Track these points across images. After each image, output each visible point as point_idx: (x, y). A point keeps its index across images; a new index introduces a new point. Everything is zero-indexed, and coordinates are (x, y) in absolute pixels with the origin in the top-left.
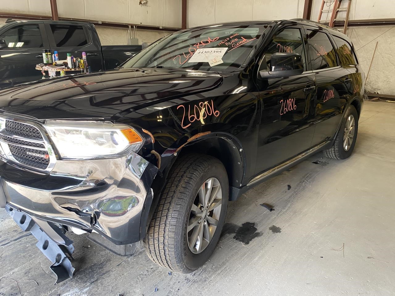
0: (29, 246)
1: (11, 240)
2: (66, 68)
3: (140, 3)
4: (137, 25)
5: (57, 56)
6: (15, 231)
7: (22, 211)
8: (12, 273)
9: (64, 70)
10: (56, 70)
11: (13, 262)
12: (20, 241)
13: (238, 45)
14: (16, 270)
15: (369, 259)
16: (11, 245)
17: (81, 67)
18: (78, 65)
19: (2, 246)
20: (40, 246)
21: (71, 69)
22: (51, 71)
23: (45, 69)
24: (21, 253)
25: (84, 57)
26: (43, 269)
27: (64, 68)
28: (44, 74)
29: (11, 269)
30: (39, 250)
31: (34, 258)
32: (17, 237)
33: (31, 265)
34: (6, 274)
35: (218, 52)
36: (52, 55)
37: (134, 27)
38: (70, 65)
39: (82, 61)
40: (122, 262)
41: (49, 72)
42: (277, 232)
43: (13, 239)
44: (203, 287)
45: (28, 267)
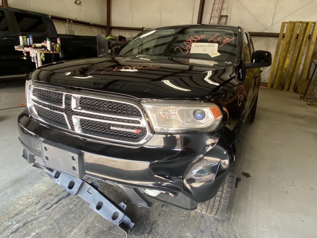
0: (73, 207)
1: (51, 203)
2: (46, 50)
3: (76, 3)
4: (73, 19)
5: (31, 39)
6: (51, 194)
7: (106, 180)
8: (74, 235)
9: (44, 52)
10: (37, 51)
11: (67, 224)
12: (61, 203)
13: (225, 43)
14: (75, 231)
15: (312, 190)
16: (56, 208)
17: (58, 50)
18: (55, 49)
19: (48, 210)
20: (93, 207)
21: (50, 52)
22: (32, 52)
23: (26, 50)
24: (69, 214)
25: (59, 42)
26: (99, 227)
27: (43, 50)
28: (25, 54)
29: (71, 231)
30: (92, 210)
31: (84, 217)
32: (56, 200)
33: (86, 224)
34: (68, 236)
35: (212, 47)
36: (27, 38)
37: (71, 21)
38: (49, 48)
39: (58, 45)
40: (160, 212)
41: (30, 53)
42: (249, 177)
43: (53, 202)
44: (231, 225)
45: (85, 227)
